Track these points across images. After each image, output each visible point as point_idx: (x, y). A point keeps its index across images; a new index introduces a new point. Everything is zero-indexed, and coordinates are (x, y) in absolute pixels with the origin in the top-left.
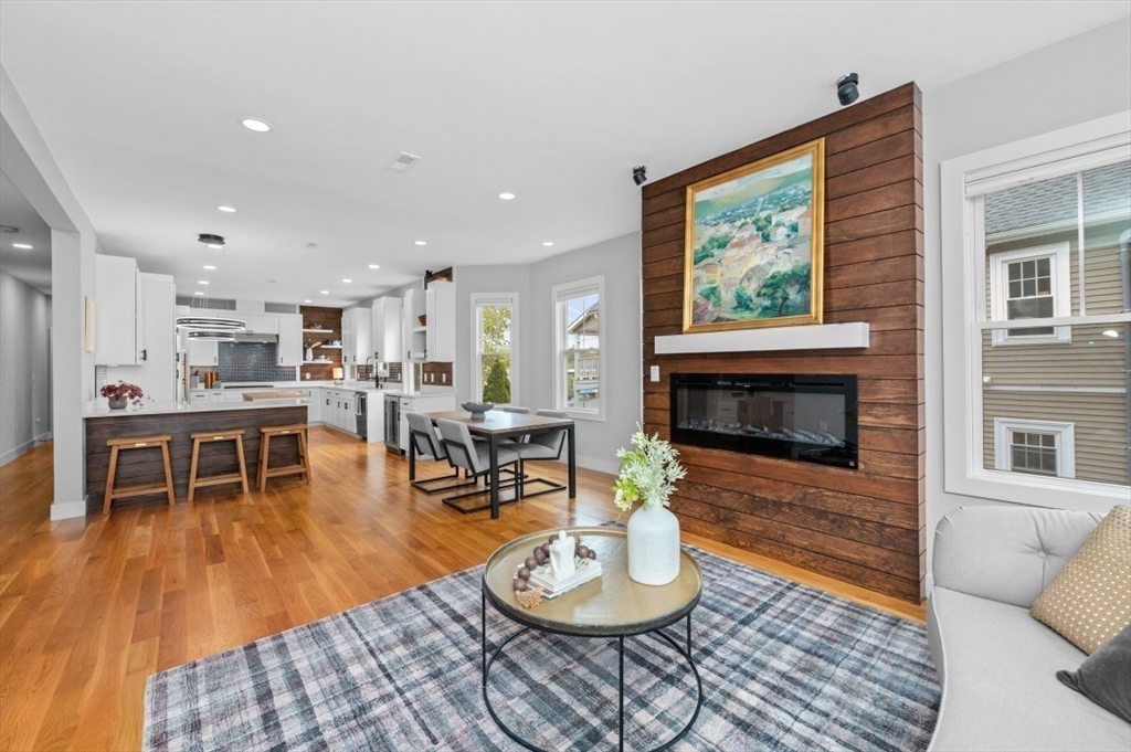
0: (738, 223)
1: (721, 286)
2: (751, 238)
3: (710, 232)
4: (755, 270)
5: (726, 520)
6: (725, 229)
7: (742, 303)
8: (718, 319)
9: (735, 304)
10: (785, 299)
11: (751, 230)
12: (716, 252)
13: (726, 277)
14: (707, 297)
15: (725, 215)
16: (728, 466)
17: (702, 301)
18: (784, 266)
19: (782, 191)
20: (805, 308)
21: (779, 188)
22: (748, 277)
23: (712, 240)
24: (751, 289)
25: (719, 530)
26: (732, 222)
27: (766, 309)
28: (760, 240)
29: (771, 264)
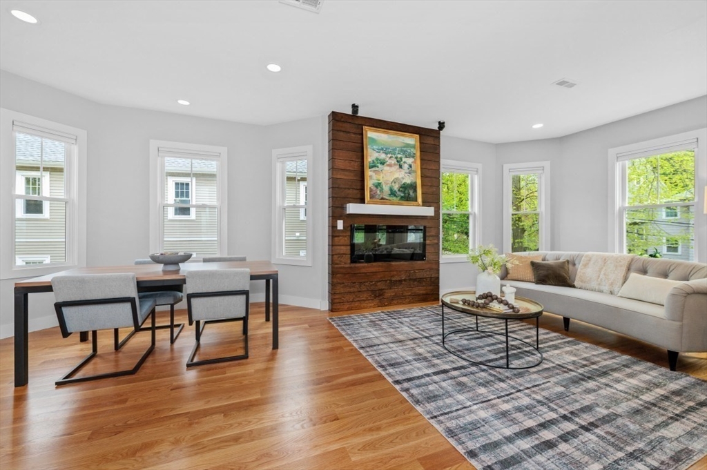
0: (389, 156)
1: (383, 183)
2: (395, 164)
3: (376, 155)
4: (397, 179)
5: (380, 295)
6: (383, 156)
7: (393, 193)
8: (382, 199)
9: (389, 193)
10: (409, 194)
11: (394, 161)
12: (379, 165)
13: (384, 179)
14: (377, 187)
15: (382, 149)
16: (381, 269)
17: (374, 188)
18: (408, 180)
19: (405, 149)
20: (415, 199)
21: (404, 147)
22: (395, 181)
23: (377, 159)
24: (396, 187)
25: (376, 301)
26: (387, 154)
27: (402, 197)
28: (398, 167)
29: (403, 178)
